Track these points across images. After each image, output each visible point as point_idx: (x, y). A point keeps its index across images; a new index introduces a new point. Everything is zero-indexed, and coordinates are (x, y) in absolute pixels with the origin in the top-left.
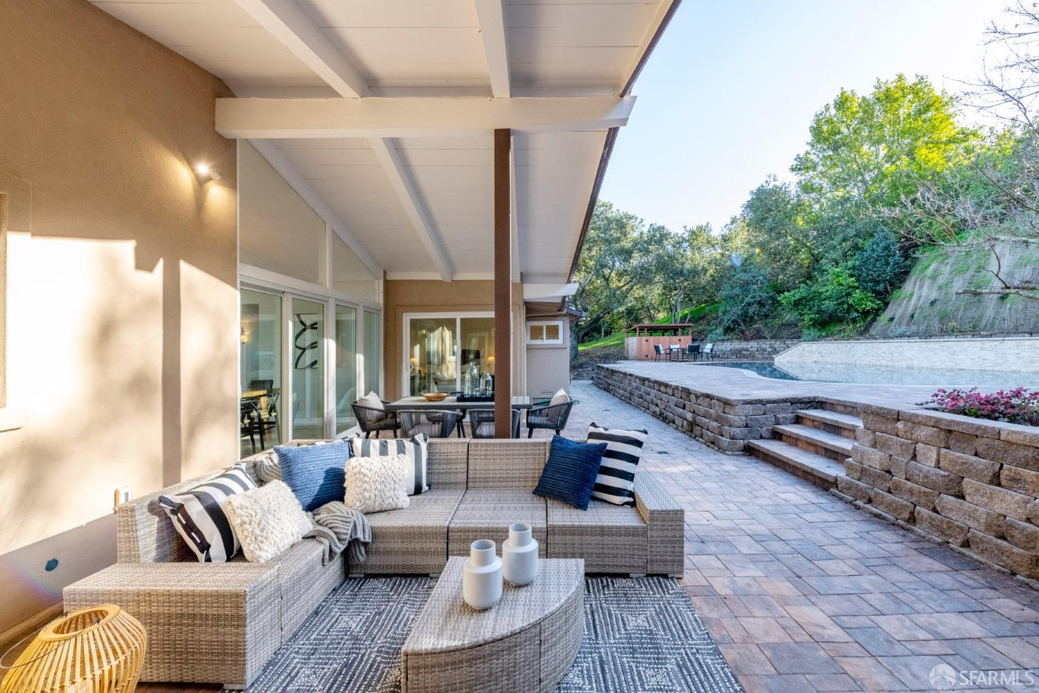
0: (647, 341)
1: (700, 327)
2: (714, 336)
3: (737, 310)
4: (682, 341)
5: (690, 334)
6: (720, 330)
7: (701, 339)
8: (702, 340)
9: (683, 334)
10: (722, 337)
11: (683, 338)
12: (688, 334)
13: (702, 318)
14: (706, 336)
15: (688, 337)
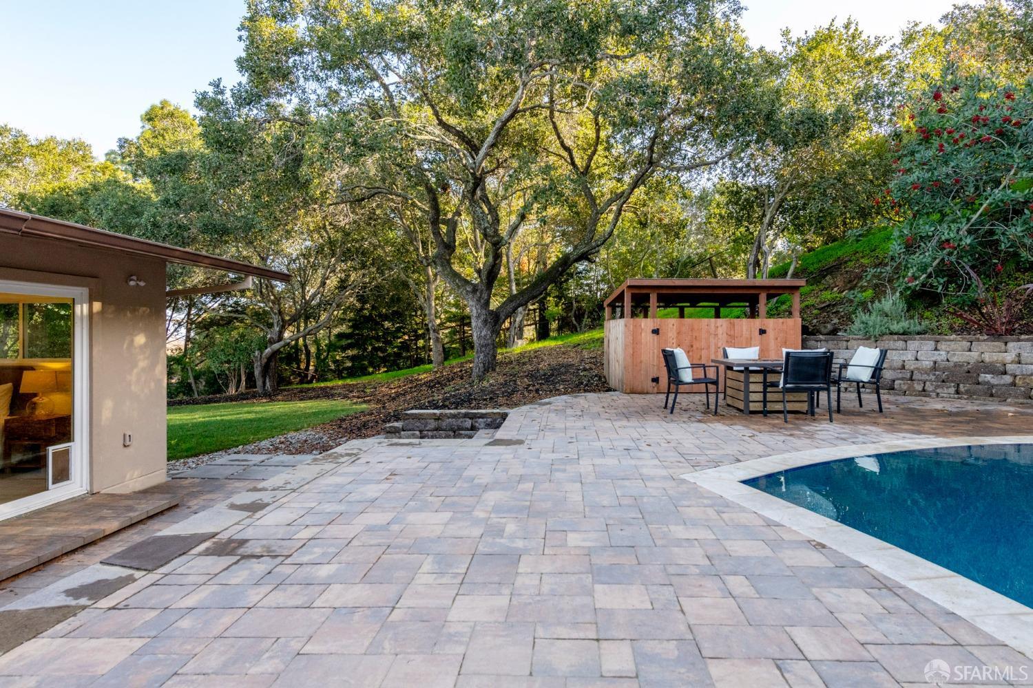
0: (656, 332)
1: (827, 295)
2: (873, 319)
3: (958, 232)
4: (771, 333)
5: (796, 314)
6: (891, 302)
7: (829, 327)
8: (834, 332)
9: (770, 315)
10: (904, 324)
11: (771, 324)
12: (790, 314)
13: (831, 270)
14: (848, 319)
15: (790, 321)
